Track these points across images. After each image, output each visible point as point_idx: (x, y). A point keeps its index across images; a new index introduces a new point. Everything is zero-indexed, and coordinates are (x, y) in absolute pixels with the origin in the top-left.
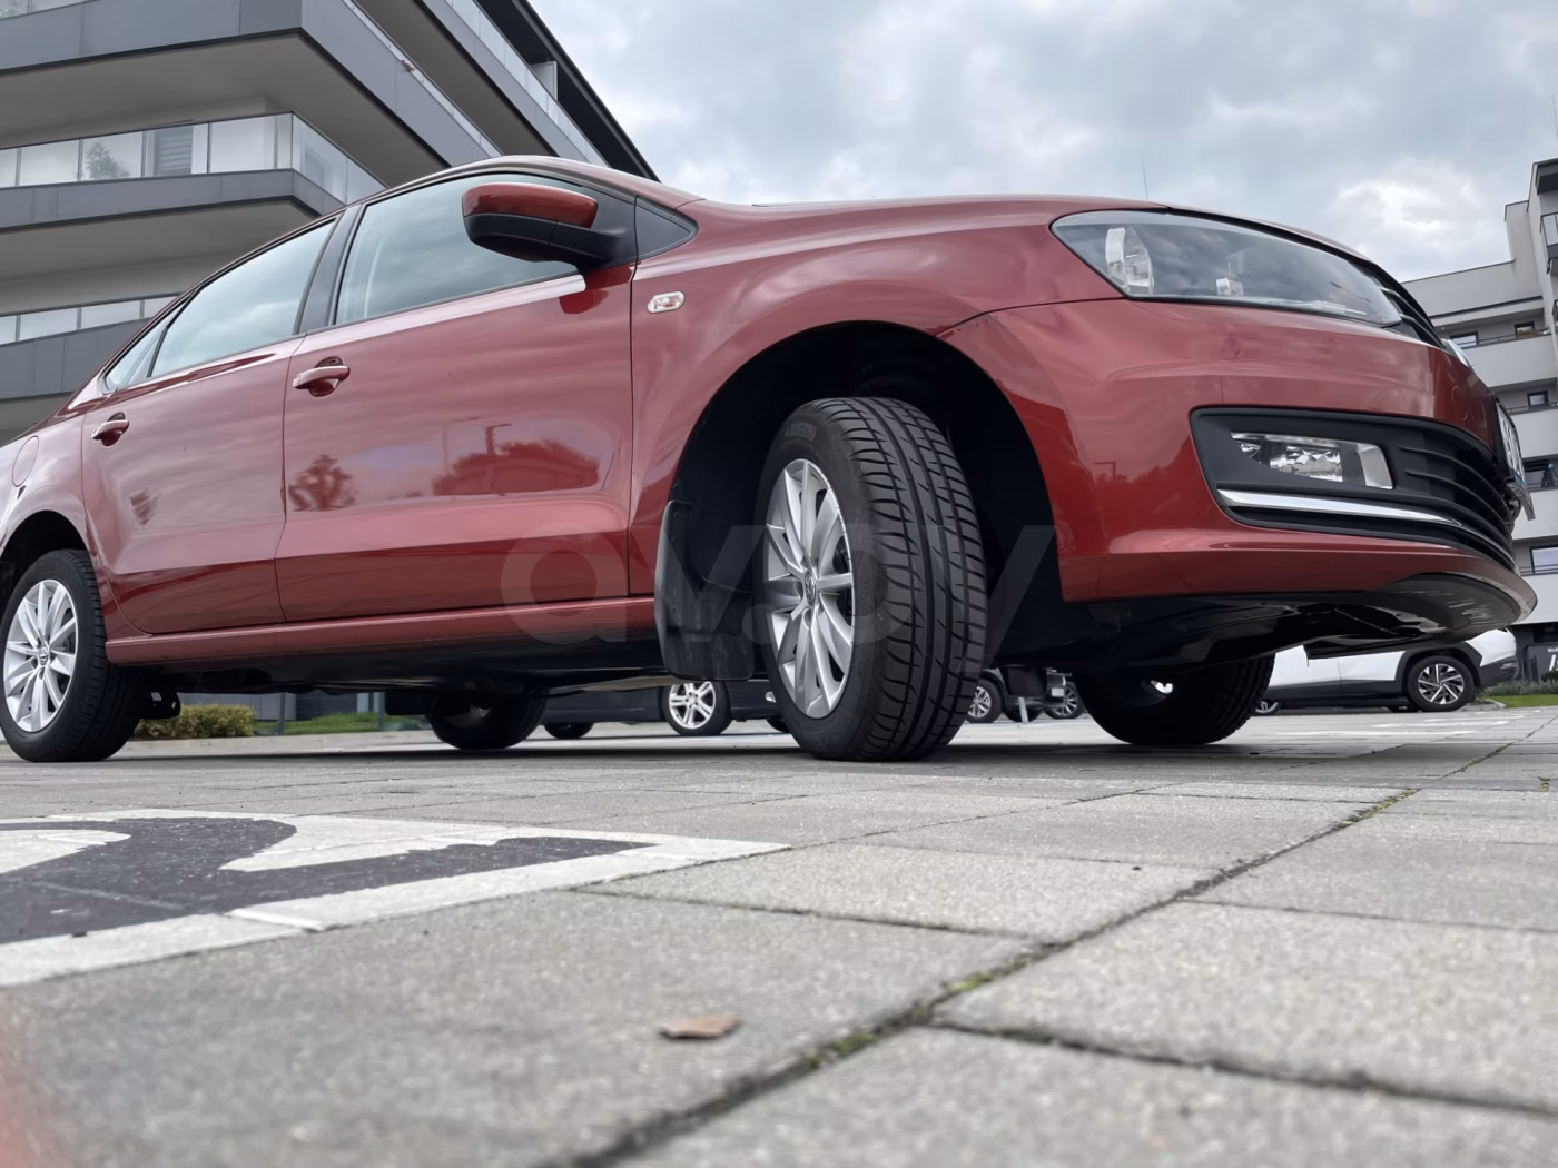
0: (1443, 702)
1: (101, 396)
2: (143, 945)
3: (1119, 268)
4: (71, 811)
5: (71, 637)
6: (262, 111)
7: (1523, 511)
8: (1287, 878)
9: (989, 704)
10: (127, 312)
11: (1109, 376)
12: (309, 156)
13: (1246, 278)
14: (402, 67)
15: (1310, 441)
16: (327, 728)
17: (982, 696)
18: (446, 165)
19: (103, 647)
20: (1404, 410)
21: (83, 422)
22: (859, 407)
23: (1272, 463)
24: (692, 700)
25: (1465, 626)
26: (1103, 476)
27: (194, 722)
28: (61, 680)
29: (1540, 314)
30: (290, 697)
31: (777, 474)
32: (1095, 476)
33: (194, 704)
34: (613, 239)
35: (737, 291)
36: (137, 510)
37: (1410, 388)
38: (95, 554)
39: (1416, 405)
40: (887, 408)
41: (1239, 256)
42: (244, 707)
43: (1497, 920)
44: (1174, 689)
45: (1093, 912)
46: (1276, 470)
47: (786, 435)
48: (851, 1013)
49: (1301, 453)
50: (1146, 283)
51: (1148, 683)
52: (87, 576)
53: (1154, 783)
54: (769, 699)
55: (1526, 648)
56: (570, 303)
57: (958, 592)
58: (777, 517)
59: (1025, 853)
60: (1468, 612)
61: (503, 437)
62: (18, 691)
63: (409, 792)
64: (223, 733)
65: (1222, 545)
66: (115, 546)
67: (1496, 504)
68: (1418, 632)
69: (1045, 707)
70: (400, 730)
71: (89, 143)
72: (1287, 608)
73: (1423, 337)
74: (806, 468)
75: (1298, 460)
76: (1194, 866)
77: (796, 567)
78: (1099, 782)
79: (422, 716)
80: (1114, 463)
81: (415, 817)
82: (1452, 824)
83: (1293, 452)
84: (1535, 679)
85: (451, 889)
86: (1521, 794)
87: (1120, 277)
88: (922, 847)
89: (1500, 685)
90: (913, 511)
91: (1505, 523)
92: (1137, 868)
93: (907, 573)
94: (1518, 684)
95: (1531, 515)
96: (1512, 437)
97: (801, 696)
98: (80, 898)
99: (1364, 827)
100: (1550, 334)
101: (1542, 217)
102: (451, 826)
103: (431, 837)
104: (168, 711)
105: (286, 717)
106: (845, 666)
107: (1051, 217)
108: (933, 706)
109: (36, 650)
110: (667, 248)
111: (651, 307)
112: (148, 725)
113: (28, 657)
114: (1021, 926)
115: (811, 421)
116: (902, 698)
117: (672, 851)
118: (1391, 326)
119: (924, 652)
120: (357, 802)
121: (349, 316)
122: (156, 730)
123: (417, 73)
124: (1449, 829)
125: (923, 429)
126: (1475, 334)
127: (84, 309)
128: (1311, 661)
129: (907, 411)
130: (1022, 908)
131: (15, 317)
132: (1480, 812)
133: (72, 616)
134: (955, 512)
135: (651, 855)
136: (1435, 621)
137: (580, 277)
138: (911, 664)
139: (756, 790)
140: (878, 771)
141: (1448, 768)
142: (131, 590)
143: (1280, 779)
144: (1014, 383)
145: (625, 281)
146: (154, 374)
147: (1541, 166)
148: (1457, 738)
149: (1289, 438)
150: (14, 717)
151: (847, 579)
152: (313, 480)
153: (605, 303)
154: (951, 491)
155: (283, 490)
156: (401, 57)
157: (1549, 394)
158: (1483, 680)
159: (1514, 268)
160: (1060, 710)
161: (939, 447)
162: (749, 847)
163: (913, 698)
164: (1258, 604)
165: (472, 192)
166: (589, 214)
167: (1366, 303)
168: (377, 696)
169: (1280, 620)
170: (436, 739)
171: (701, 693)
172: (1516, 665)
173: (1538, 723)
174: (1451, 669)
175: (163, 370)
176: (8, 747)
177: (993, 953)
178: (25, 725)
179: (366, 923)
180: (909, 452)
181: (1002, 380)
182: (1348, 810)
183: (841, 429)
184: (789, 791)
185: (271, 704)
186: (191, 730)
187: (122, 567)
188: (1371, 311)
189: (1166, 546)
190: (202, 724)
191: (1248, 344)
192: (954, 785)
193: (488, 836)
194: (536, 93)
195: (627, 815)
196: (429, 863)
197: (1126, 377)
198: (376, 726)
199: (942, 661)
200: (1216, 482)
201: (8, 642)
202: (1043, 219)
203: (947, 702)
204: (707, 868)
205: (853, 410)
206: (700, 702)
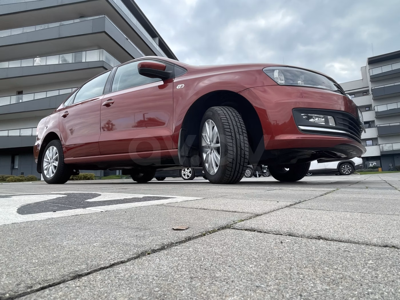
0: (347, 173)
1: (63, 108)
2: (67, 214)
3: (277, 79)
4: (56, 192)
5: (57, 158)
6: (97, 49)
7: (363, 131)
8: (309, 204)
9: (250, 174)
10: (69, 91)
11: (275, 102)
12: (106, 58)
13: (304, 81)
14: (126, 39)
15: (318, 115)
16: (110, 178)
17: (249, 172)
18: (134, 58)
19: (63, 160)
20: (338, 109)
21: (59, 113)
22: (221, 108)
23: (310, 120)
24: (187, 172)
25: (351, 156)
26: (274, 124)
27: (83, 177)
28: (55, 167)
29: (368, 90)
30: (103, 171)
31: (204, 123)
32: (272, 123)
33: (83, 173)
34: (169, 73)
35: (196, 84)
36: (71, 132)
37: (339, 104)
38: (62, 141)
39: (341, 108)
40: (228, 108)
41: (303, 76)
42: (93, 174)
43: (353, 211)
44: (289, 169)
45: (267, 209)
46: (311, 122)
47: (206, 114)
48: (213, 226)
49: (316, 118)
50: (283, 82)
51: (284, 168)
52: (60, 145)
53: (283, 188)
54: (203, 172)
55: (365, 162)
56: (160, 87)
57: (243, 148)
58: (204, 132)
59: (254, 199)
60: (351, 153)
61: (147, 116)
62: (46, 169)
63: (126, 189)
64: (89, 179)
65: (299, 138)
66: (66, 139)
67: (358, 129)
68: (341, 157)
69: (262, 174)
70: (125, 179)
71: (61, 56)
72: (313, 152)
73: (342, 93)
74: (210, 121)
75: (315, 120)
76: (290, 202)
77: (208, 143)
78: (272, 188)
79: (130, 175)
80: (276, 121)
81: (126, 193)
82: (346, 195)
83: (314, 118)
84: (367, 168)
85: (132, 205)
86: (362, 190)
87: (277, 80)
88: (233, 198)
89: (359, 170)
90: (233, 130)
91: (359, 134)
92: (278, 202)
93: (232, 144)
94: (363, 170)
95: (365, 132)
96: (361, 115)
97: (209, 171)
98: (55, 206)
99: (327, 195)
100: (370, 95)
101: (369, 69)
102: (133, 194)
103: (129, 196)
104: (77, 173)
105: (102, 176)
106: (218, 164)
107: (263, 68)
108: (237, 172)
109: (50, 161)
110: (181, 75)
111: (177, 88)
112: (73, 177)
113: (48, 162)
114: (252, 212)
115: (212, 111)
116: (231, 170)
117: (180, 199)
118: (335, 91)
119: (235, 161)
120: (114, 191)
121: (114, 90)
122: (75, 178)
123: (129, 40)
124: (346, 196)
125: (235, 113)
126: (354, 95)
127: (60, 90)
128: (318, 163)
129: (232, 109)
130: (252, 208)
131: (46, 92)
132: (353, 193)
133: (57, 154)
134: (242, 131)
135: (175, 200)
136: (345, 155)
137: (162, 81)
138: (233, 163)
139: (199, 189)
140: (225, 186)
141: (346, 185)
142: (69, 148)
143: (311, 187)
144: (255, 104)
145: (172, 82)
146: (74, 103)
147: (369, 59)
148: (349, 180)
149: (313, 115)
150: (46, 174)
151: (219, 145)
152: (107, 126)
153: (168, 86)
154: (241, 126)
155: (100, 128)
156: (126, 37)
157: (370, 108)
158: (355, 169)
159: (363, 81)
160: (265, 175)
161: (239, 117)
162: (196, 198)
163: (233, 170)
164: (307, 151)
165: (140, 64)
166: (164, 68)
167: (330, 87)
168: (120, 171)
169: (312, 154)
170: (133, 180)
171: (189, 171)
172: (363, 165)
173: (367, 177)
174: (349, 166)
175: (76, 102)
176: (45, 182)
177: (245, 216)
178: (48, 176)
179: (114, 210)
180: (232, 118)
181: (253, 103)
182: (324, 192)
183: (218, 113)
184: (205, 189)
185: (99, 173)
186: (82, 178)
187: (67, 143)
188: (331, 88)
189: (287, 138)
190: (84, 177)
191: (305, 95)
192: (241, 188)
193: (141, 196)
194: (154, 44)
195: (171, 193)
196: (128, 200)
197: (278, 102)
198: (120, 178)
199: (239, 163)
200: (298, 124)
201: (44, 159)
202: (261, 68)
203: (240, 171)
204: (186, 202)
205: (220, 109)
206: (188, 173)
